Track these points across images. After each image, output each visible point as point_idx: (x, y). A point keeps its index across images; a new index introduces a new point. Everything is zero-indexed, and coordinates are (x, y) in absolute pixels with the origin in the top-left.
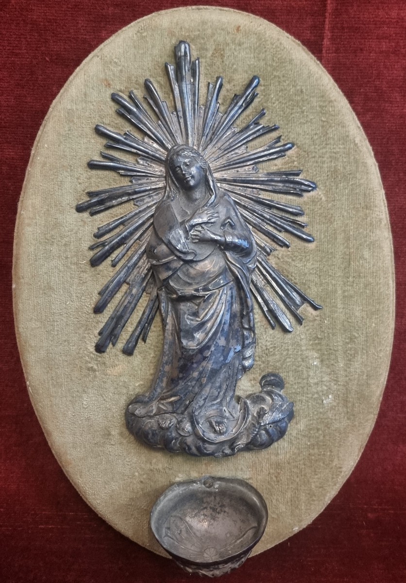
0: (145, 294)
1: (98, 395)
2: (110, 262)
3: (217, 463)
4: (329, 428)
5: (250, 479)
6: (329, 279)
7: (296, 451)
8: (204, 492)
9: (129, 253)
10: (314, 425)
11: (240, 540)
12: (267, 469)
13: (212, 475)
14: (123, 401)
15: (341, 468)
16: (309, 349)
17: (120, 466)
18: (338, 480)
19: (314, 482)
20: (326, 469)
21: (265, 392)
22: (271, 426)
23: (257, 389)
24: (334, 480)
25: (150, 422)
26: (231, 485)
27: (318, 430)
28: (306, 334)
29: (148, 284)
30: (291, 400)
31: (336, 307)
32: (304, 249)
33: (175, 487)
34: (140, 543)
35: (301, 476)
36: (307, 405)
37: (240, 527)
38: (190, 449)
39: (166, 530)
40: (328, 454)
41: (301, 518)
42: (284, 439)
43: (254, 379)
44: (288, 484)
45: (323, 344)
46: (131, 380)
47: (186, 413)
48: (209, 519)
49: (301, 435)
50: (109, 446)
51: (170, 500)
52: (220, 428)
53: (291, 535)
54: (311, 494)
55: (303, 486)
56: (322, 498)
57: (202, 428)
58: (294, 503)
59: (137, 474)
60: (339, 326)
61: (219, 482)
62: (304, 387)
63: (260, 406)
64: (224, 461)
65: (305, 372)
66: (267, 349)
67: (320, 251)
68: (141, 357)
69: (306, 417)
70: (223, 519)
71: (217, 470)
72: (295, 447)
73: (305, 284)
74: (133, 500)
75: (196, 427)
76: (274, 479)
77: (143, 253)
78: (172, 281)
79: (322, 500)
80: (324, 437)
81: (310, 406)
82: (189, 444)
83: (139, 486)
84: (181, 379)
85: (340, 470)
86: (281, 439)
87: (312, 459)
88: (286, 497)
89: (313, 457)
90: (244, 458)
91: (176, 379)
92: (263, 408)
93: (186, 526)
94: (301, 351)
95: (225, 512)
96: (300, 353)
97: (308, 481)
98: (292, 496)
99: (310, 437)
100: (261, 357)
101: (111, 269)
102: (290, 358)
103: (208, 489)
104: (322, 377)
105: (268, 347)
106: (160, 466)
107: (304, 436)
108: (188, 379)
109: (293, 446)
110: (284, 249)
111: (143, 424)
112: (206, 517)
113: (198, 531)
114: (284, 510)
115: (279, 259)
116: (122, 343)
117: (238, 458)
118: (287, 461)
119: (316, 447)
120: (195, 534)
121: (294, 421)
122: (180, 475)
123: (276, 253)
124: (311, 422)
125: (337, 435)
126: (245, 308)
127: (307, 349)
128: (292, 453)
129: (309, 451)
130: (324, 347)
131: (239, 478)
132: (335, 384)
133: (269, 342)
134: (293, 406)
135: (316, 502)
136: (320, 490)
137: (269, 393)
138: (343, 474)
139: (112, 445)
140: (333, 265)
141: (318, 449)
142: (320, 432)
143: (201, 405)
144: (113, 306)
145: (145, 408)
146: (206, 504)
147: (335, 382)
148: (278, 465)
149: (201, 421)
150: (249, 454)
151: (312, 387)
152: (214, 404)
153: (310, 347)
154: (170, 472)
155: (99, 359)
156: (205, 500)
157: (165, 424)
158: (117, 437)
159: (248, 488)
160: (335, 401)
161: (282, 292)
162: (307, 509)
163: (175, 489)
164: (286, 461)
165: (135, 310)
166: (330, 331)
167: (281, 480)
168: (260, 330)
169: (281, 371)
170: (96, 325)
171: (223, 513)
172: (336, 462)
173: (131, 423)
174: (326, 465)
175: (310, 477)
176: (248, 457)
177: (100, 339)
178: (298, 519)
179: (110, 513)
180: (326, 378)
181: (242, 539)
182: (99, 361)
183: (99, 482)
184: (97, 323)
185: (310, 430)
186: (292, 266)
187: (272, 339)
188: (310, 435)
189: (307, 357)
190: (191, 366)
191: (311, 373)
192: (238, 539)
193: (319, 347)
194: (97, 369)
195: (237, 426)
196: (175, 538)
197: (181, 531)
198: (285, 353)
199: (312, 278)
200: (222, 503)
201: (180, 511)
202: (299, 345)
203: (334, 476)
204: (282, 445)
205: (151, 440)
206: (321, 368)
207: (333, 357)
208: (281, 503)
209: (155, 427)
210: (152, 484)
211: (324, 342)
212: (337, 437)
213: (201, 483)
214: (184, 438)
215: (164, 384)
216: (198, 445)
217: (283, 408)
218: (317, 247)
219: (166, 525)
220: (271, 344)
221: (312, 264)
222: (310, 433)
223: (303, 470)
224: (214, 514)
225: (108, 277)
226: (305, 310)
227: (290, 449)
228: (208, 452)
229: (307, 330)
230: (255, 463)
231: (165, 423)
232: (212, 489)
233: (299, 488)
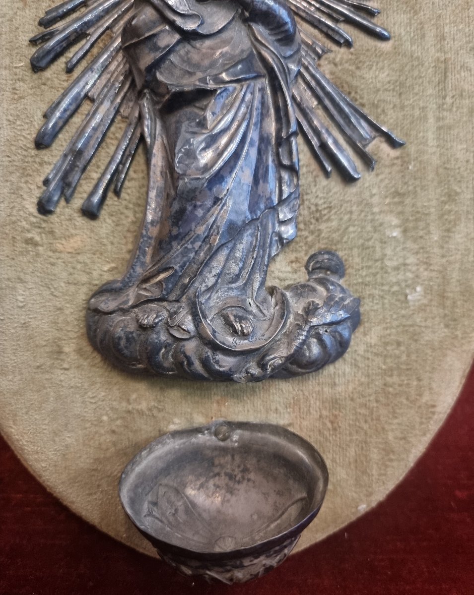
0: (119, 118)
1: (42, 286)
2: (63, 66)
3: (235, 400)
4: (416, 341)
5: (290, 425)
6: (415, 98)
7: (363, 379)
8: (215, 448)
9: (95, 51)
10: (392, 337)
11: (276, 523)
12: (318, 409)
13: (230, 419)
14: (82, 295)
15: (434, 406)
16: (384, 212)
17: (78, 405)
18: (430, 426)
19: (392, 430)
20: (411, 408)
21: (315, 279)
22: (326, 331)
23: (302, 277)
24: (423, 426)
25: (123, 321)
26: (260, 435)
27: (399, 344)
28: (379, 187)
29: (125, 102)
30: (356, 295)
31: (425, 143)
32: (376, 50)
33: (169, 439)
34: (112, 534)
35: (372, 420)
36: (381, 303)
37: (276, 502)
38: (190, 363)
39: (151, 506)
40: (415, 383)
41: (370, 490)
42: (345, 360)
43: (297, 260)
44: (350, 434)
45: (406, 205)
46: (97, 260)
47: (184, 299)
48: (223, 491)
49: (372, 352)
50: (59, 372)
51: (159, 458)
52: (244, 326)
53: (353, 518)
54: (388, 451)
55: (375, 437)
56: (404, 456)
57: (213, 326)
58: (360, 465)
59: (105, 418)
60: (431, 176)
61: (239, 431)
62: (377, 273)
63: (307, 301)
64: (247, 397)
65: (378, 249)
66: (317, 211)
67: (399, 54)
68: (113, 222)
69: (379, 323)
70: (246, 492)
71: (237, 411)
72: (362, 373)
73: (376, 106)
74: (100, 463)
75: (201, 322)
76: (329, 425)
77: (117, 50)
78: (161, 73)
79: (403, 459)
80: (408, 356)
81: (387, 306)
82: (189, 353)
83: (109, 438)
84: (176, 238)
85: (432, 410)
86: (340, 360)
87: (389, 393)
88: (348, 454)
89: (391, 389)
90: (280, 391)
91: (167, 239)
92: (313, 302)
93: (185, 503)
94: (373, 214)
95: (249, 480)
96: (370, 217)
97: (383, 429)
98: (358, 452)
99: (386, 356)
100: (307, 223)
101: (64, 77)
102: (354, 226)
103: (222, 444)
104: (405, 258)
105: (320, 209)
106: (143, 406)
107: (376, 354)
108: (187, 238)
109: (358, 371)
110: (343, 50)
111: (111, 323)
112: (218, 489)
113: (205, 511)
114: (345, 476)
115: (335, 65)
116: (82, 198)
117: (271, 391)
118: (349, 396)
119: (395, 372)
120: (200, 515)
121: (361, 329)
122: (176, 420)
123: (331, 56)
124: (388, 332)
125: (429, 352)
126: (284, 125)
127: (381, 212)
128: (357, 383)
129: (385, 379)
130: (408, 209)
131: (272, 423)
132: (426, 270)
133: (321, 198)
134: (359, 305)
135: (395, 464)
136: (402, 442)
137: (322, 282)
138: (436, 417)
139: (66, 369)
140: (421, 77)
141: (399, 375)
142: (402, 348)
143: (210, 284)
144: (67, 138)
145: (116, 299)
146: (219, 467)
147: (425, 266)
148: (335, 403)
149: (211, 314)
150: (288, 384)
151: (389, 273)
152: (232, 289)
153: (386, 208)
154: (160, 415)
155: (44, 225)
156: (217, 462)
157: (148, 320)
158: (73, 356)
159: (288, 438)
160: (425, 297)
161: (341, 117)
162: (380, 475)
163: (168, 441)
164: (347, 396)
165: (104, 144)
166: (418, 182)
167: (340, 427)
168: (306, 178)
169: (339, 246)
170: (39, 168)
171: (246, 481)
172: (426, 398)
173: (94, 328)
174: (411, 402)
175: (386, 422)
176: (285, 390)
177: (44, 191)
178: (367, 491)
179: (62, 483)
180: (411, 260)
181: (279, 521)
182: (44, 228)
183: (45, 431)
184: (41, 164)
185: (386, 344)
186: (356, 77)
187: (325, 195)
188: (385, 353)
189: (381, 224)
190: (192, 212)
191: (389, 251)
192: (272, 522)
193: (400, 208)
194: (40, 243)
195: (271, 328)
196: (166, 521)
197: (176, 510)
198: (346, 217)
199: (388, 96)
200: (244, 465)
201: (176, 477)
202: (369, 205)
203: (424, 420)
204: (341, 368)
205: (125, 351)
206: (404, 243)
207: (422, 224)
208: (340, 466)
209: (132, 327)
210: (131, 435)
211: (408, 201)
212: (428, 356)
213: (210, 433)
214: (182, 344)
215: (148, 259)
216: (204, 355)
217: (346, 303)
218: (395, 48)
219: (150, 497)
220: (325, 203)
221: (388, 75)
222: (385, 349)
223: (375, 409)
224: (231, 484)
225: (60, 89)
226: (378, 147)
227: (355, 376)
228: (221, 369)
229: (382, 181)
230: (298, 400)
231: (147, 317)
232: (228, 443)
233: (368, 440)
